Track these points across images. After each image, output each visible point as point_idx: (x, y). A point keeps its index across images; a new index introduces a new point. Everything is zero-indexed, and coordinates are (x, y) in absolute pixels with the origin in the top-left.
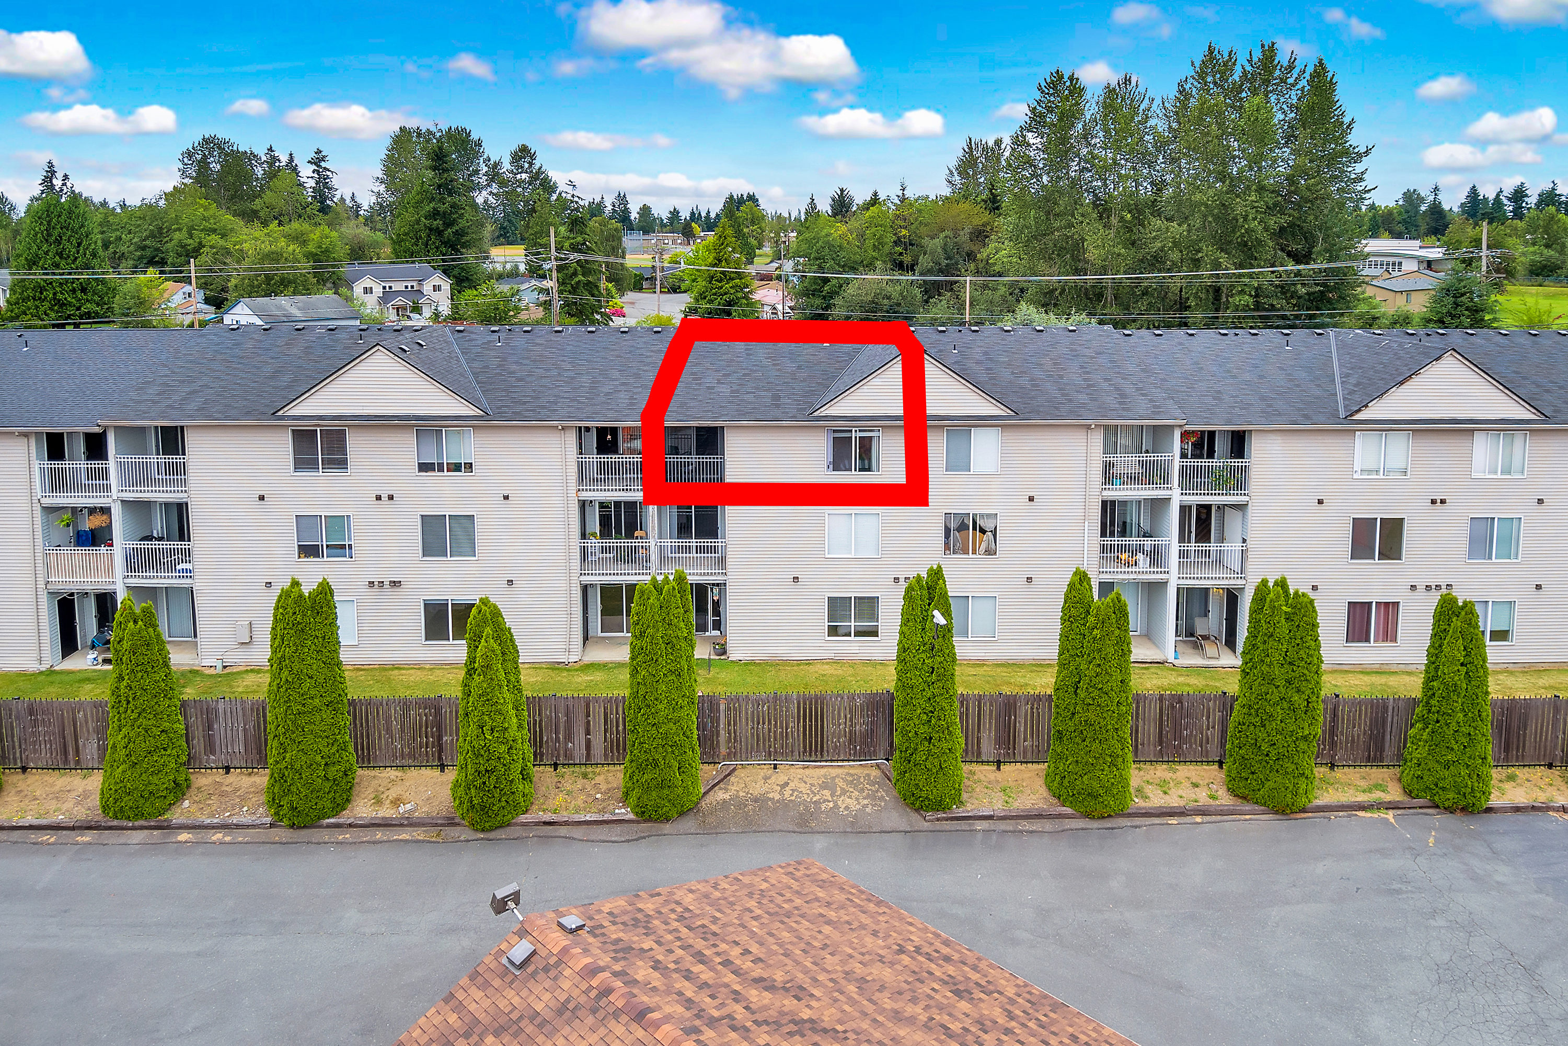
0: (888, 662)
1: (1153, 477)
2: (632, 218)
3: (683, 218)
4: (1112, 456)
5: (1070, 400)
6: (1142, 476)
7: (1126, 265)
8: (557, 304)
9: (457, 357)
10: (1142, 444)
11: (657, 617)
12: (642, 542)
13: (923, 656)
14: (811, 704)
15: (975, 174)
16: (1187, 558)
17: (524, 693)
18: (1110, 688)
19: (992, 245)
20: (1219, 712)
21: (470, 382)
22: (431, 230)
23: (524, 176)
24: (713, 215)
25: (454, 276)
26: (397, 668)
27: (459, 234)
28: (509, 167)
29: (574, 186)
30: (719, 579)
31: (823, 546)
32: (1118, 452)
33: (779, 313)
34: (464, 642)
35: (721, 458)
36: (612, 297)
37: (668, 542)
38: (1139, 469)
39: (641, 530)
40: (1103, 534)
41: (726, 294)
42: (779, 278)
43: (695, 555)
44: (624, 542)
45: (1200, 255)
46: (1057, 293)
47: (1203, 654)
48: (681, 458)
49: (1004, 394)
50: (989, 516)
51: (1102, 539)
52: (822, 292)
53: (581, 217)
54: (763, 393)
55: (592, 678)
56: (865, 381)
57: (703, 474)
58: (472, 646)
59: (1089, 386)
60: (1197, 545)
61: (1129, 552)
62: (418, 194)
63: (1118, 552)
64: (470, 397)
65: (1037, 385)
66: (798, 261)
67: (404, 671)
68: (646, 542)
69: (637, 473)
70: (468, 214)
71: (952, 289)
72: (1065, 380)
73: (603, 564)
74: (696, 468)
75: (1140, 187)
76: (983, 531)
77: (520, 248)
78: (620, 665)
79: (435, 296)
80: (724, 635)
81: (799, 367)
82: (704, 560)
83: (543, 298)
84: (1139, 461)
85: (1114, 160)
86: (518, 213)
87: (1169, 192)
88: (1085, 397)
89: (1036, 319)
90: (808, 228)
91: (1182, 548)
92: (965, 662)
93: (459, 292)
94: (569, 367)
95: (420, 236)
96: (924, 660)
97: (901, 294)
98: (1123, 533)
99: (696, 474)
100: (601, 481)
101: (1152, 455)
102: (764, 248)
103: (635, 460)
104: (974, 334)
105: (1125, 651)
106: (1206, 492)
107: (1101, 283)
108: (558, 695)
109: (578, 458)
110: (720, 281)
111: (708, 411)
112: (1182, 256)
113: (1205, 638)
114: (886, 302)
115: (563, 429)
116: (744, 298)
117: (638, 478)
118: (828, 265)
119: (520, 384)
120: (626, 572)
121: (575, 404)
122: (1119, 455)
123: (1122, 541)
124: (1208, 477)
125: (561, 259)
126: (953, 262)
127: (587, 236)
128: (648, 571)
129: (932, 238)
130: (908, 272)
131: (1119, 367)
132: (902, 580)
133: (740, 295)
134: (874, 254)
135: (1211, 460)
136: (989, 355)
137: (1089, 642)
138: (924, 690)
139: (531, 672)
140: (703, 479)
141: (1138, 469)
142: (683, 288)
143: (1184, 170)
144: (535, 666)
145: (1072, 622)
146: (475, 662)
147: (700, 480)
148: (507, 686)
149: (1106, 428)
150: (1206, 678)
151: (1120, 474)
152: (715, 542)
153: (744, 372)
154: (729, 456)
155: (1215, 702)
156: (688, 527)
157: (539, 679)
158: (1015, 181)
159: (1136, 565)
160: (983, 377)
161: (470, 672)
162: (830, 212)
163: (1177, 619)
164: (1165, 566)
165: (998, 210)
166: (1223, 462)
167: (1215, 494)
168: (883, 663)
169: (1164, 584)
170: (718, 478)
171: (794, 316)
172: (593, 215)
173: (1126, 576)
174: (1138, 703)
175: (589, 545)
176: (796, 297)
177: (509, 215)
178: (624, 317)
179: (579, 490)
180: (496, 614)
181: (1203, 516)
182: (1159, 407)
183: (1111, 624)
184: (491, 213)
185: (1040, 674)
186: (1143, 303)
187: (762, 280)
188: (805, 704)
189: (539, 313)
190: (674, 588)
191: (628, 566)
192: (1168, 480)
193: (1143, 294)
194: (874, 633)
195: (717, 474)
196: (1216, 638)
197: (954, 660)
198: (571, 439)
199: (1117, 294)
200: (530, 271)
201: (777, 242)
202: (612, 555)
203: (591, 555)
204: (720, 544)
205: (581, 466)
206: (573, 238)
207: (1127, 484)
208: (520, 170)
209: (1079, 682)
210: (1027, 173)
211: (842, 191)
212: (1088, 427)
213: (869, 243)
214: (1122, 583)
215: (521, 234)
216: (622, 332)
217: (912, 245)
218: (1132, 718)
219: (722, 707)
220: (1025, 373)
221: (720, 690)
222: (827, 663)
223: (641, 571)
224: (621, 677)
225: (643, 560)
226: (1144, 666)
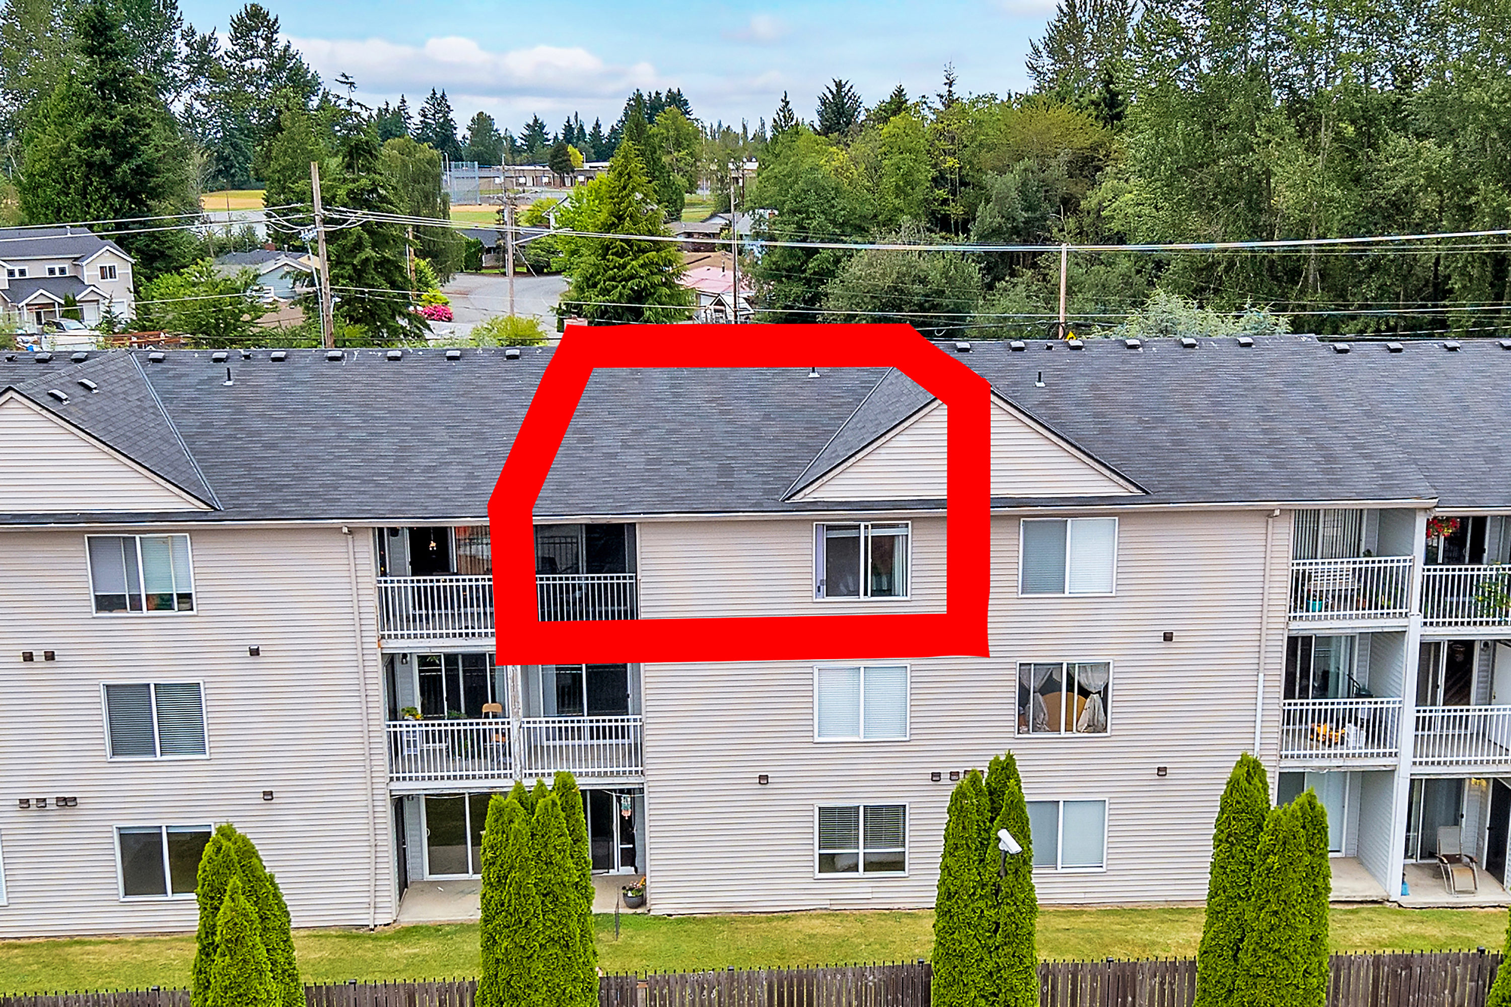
0: (920, 913)
1: (1377, 596)
2: (459, 138)
3: (550, 137)
4: (1308, 561)
5: (1238, 469)
6: (1358, 594)
7: (1343, 218)
8: (329, 303)
9: (155, 407)
10: (1360, 540)
11: (526, 852)
12: (497, 723)
13: (981, 904)
14: (791, 986)
15: (1079, 52)
16: (1429, 729)
17: (302, 980)
18: (1292, 950)
19: (1108, 184)
20: (1471, 981)
21: (179, 451)
22: (90, 165)
23: (257, 63)
24: (605, 131)
25: (138, 251)
26: (77, 942)
27: (143, 174)
28: (230, 47)
29: (352, 84)
30: (632, 781)
31: (810, 723)
32: (1319, 555)
33: (728, 310)
34: (193, 896)
35: (631, 578)
36: (427, 285)
37: (541, 723)
38: (1353, 582)
39: (494, 701)
40: (1289, 693)
41: (632, 277)
42: (727, 247)
43: (589, 742)
44: (465, 724)
45: (1473, 199)
46: (1221, 268)
47: (1449, 886)
48: (561, 579)
49: (1125, 459)
50: (1095, 666)
51: (1287, 701)
52: (804, 271)
53: (367, 142)
54: (701, 464)
55: (417, 950)
56: (883, 440)
57: (600, 605)
58: (208, 907)
59: (1273, 442)
60: (1446, 708)
61: (1332, 721)
62: (63, 99)
63: (1313, 721)
64: (181, 478)
65: (1181, 442)
66: (761, 216)
67: (91, 948)
68: (503, 723)
69: (485, 606)
70: (158, 135)
71: (1036, 263)
72: (1231, 432)
73: (429, 761)
74: (587, 594)
75: (1373, 77)
76: (1084, 693)
77: (256, 196)
78: (464, 928)
79: (105, 287)
80: (640, 874)
81: (767, 417)
82: (605, 749)
83: (302, 289)
84: (1354, 569)
85: (1329, 29)
86: (250, 132)
87: (1422, 86)
88: (1266, 461)
89: (1183, 320)
90: (777, 156)
91: (1421, 714)
92: (1051, 909)
93: (149, 279)
94: (356, 422)
95: (72, 177)
96: (982, 912)
97: (945, 274)
98: (1323, 691)
99: (587, 605)
100: (421, 620)
101: (1377, 559)
102: (699, 192)
103: (480, 583)
104: (1075, 352)
105: (1320, 889)
106: (1466, 620)
107: (1298, 251)
108: (360, 982)
109: (380, 582)
110: (622, 254)
111: (609, 497)
112: (1442, 201)
113: (1454, 859)
114: (918, 288)
115: (351, 532)
116: (664, 284)
117: (485, 613)
118: (815, 223)
119: (270, 453)
120: (471, 773)
121: (370, 488)
122: (1320, 561)
123: (1320, 704)
124: (1471, 594)
125: (332, 221)
126: (1038, 214)
127: (377, 177)
128: (508, 771)
129: (1001, 173)
130: (957, 235)
131: (1324, 408)
132: (945, 778)
133: (657, 279)
134: (897, 201)
135: (1476, 567)
136: (1099, 389)
137: (1259, 875)
138: (982, 959)
139: (312, 943)
140: (600, 613)
141: (1351, 584)
142: (554, 267)
143: (1453, 45)
144: (319, 933)
145: (1232, 844)
146: (214, 934)
147: (594, 616)
148: (272, 971)
149: (1300, 514)
150: (1452, 925)
151: (1321, 591)
152: (623, 721)
153: (667, 426)
154: (645, 573)
155: (1465, 965)
156: (575, 693)
157: (325, 954)
158: (1152, 67)
159: (1342, 744)
160: (1089, 429)
161: (207, 950)
162: (817, 124)
163: (1408, 830)
164: (1391, 744)
165: (1119, 119)
166: (1497, 569)
167: (1481, 623)
168: (911, 914)
169: (1389, 774)
170: (626, 612)
171: (755, 315)
172: (387, 134)
173: (1325, 763)
174: (1338, 971)
175: (404, 729)
176: (758, 281)
177: (232, 135)
178: (450, 320)
179: (383, 637)
180: (247, 852)
181: (1460, 658)
182: (1391, 477)
183: (1297, 846)
184: (199, 130)
185: (1177, 925)
186: (1369, 286)
187: (695, 250)
188: (781, 986)
189: (296, 317)
190: (554, 804)
191: (473, 763)
192: (1401, 601)
193: (1371, 270)
194: (897, 864)
195: (625, 605)
196: (1471, 859)
197: (1033, 910)
198: (366, 549)
199: (1325, 269)
200: (275, 239)
201: (721, 180)
202: (444, 745)
203: (409, 746)
204: (632, 724)
205: (383, 594)
206: (354, 181)
207: (1332, 610)
208: (249, 53)
209: (1241, 940)
210: (1172, 54)
211: (839, 85)
212: (1269, 514)
213: (889, 182)
214: (1318, 774)
215: (256, 170)
216: (450, 358)
217: (966, 185)
218: (1328, 994)
219: (641, 994)
220: (1162, 420)
221: (635, 966)
222: (818, 917)
223: (496, 772)
224: (467, 948)
225: (498, 752)
226: (1350, 907)
